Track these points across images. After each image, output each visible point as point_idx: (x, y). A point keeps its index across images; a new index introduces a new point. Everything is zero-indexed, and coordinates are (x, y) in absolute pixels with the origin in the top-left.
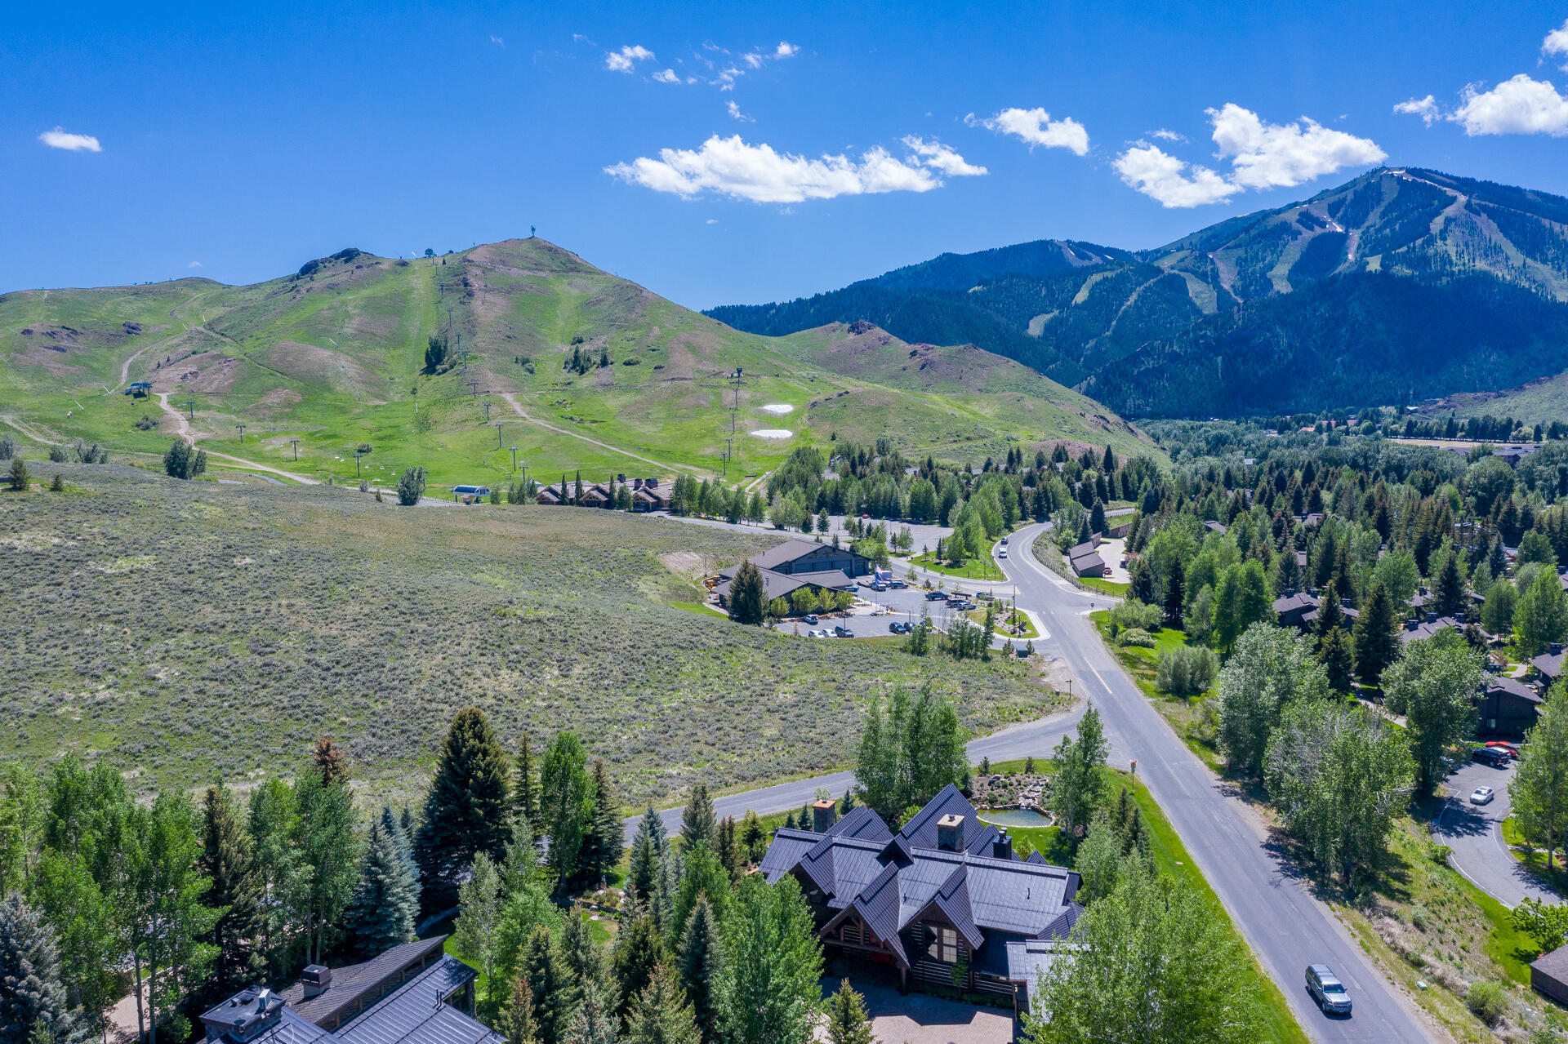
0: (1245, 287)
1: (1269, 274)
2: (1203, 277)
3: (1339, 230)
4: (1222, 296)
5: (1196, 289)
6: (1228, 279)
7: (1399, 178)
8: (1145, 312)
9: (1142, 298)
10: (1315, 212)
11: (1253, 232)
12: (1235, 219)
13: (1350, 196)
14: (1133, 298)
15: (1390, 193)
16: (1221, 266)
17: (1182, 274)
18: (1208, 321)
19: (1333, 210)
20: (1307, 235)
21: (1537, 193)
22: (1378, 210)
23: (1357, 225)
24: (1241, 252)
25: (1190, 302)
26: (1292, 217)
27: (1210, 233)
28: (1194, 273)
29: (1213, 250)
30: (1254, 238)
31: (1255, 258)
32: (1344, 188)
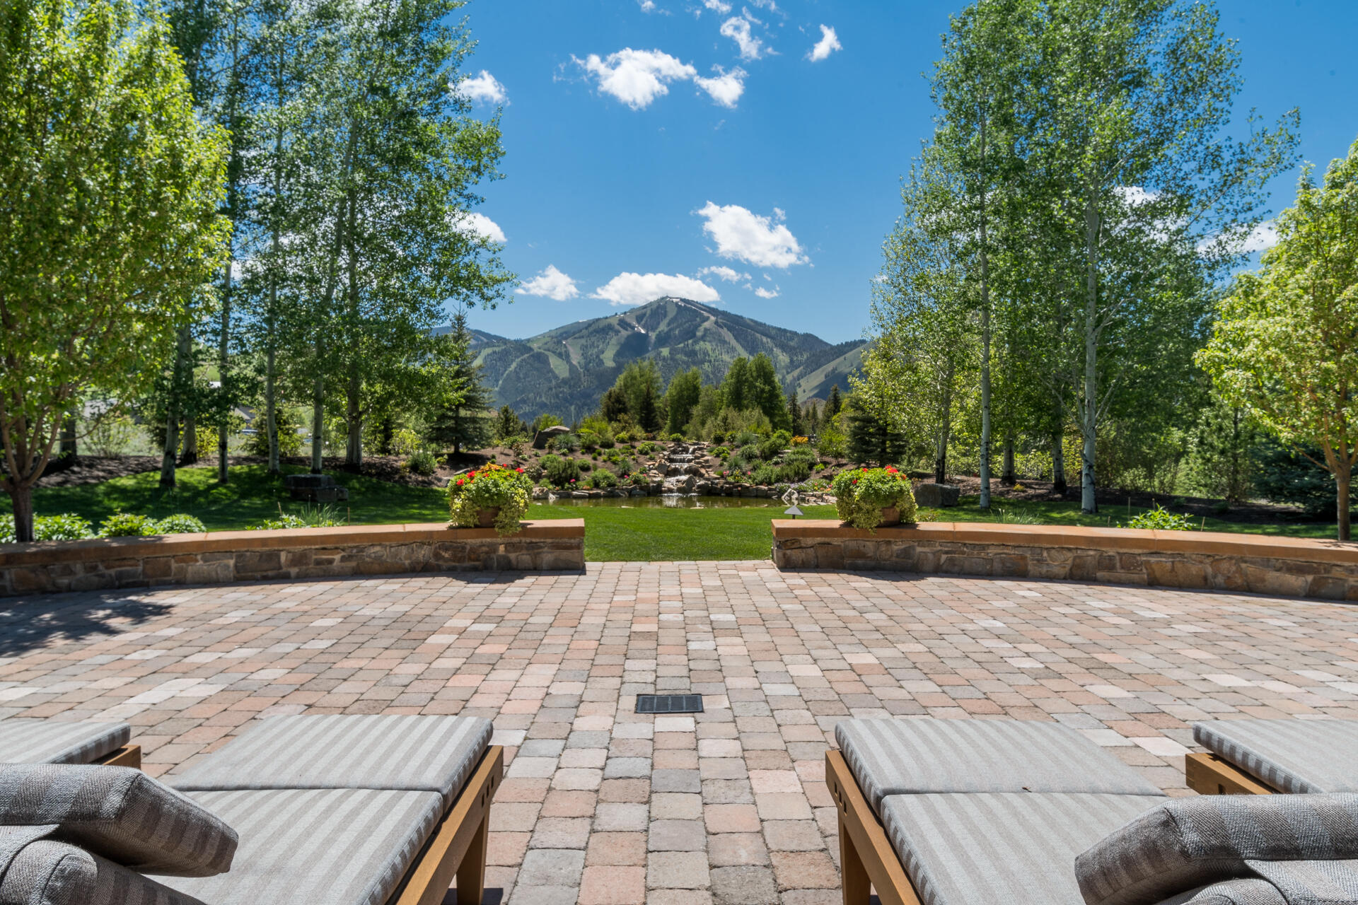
0: (587, 364)
1: (601, 357)
2: (560, 355)
3: (643, 331)
4: (572, 367)
5: (554, 362)
6: (576, 359)
7: (677, 303)
8: (521, 376)
9: (520, 366)
10: (628, 320)
11: (591, 329)
12: (578, 323)
13: (649, 312)
14: (514, 366)
15: (672, 313)
16: (571, 349)
17: (546, 353)
18: (565, 382)
19: (639, 319)
20: (624, 333)
21: (752, 320)
22: (666, 321)
23: (653, 330)
24: (583, 341)
25: (551, 371)
26: (615, 322)
27: (562, 331)
28: (554, 352)
29: (566, 339)
30: (592, 333)
31: (593, 345)
32: (645, 307)
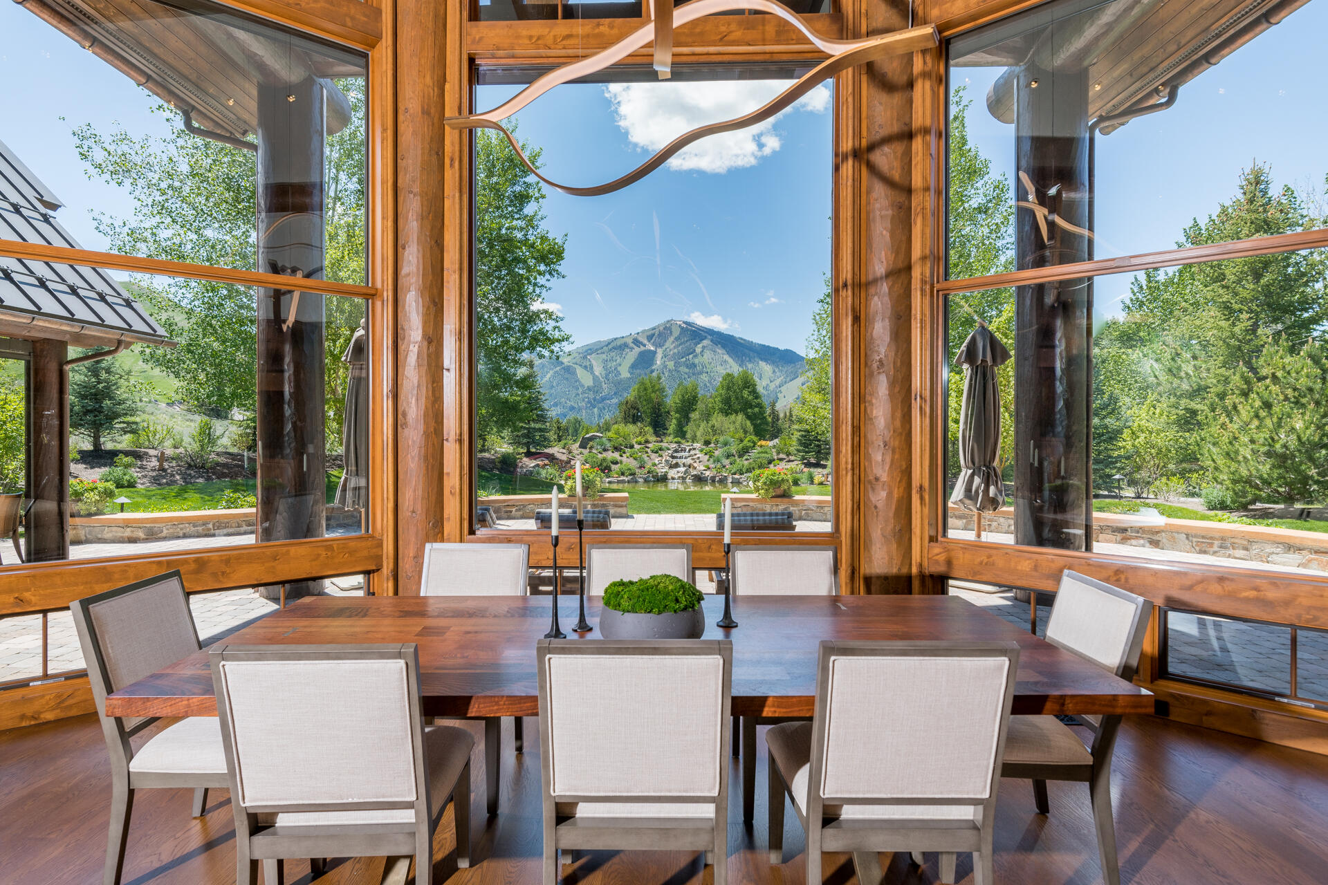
0: (607, 375)
1: (619, 368)
2: (586, 367)
3: (652, 348)
4: (595, 378)
5: (580, 372)
6: (598, 370)
7: (680, 326)
8: (555, 384)
9: (553, 376)
10: (640, 339)
11: (610, 347)
12: (600, 342)
13: (657, 333)
14: (548, 376)
15: (676, 332)
16: (594, 363)
17: (575, 366)
18: (589, 389)
19: (650, 338)
20: (637, 350)
21: (742, 339)
22: (672, 339)
23: (661, 346)
24: (604, 356)
25: (578, 380)
26: (629, 341)
27: (587, 348)
28: (581, 365)
29: (590, 354)
30: (611, 350)
31: (612, 360)
32: (654, 329)
